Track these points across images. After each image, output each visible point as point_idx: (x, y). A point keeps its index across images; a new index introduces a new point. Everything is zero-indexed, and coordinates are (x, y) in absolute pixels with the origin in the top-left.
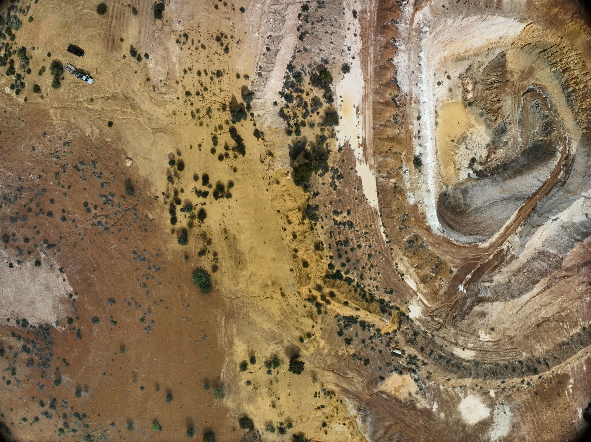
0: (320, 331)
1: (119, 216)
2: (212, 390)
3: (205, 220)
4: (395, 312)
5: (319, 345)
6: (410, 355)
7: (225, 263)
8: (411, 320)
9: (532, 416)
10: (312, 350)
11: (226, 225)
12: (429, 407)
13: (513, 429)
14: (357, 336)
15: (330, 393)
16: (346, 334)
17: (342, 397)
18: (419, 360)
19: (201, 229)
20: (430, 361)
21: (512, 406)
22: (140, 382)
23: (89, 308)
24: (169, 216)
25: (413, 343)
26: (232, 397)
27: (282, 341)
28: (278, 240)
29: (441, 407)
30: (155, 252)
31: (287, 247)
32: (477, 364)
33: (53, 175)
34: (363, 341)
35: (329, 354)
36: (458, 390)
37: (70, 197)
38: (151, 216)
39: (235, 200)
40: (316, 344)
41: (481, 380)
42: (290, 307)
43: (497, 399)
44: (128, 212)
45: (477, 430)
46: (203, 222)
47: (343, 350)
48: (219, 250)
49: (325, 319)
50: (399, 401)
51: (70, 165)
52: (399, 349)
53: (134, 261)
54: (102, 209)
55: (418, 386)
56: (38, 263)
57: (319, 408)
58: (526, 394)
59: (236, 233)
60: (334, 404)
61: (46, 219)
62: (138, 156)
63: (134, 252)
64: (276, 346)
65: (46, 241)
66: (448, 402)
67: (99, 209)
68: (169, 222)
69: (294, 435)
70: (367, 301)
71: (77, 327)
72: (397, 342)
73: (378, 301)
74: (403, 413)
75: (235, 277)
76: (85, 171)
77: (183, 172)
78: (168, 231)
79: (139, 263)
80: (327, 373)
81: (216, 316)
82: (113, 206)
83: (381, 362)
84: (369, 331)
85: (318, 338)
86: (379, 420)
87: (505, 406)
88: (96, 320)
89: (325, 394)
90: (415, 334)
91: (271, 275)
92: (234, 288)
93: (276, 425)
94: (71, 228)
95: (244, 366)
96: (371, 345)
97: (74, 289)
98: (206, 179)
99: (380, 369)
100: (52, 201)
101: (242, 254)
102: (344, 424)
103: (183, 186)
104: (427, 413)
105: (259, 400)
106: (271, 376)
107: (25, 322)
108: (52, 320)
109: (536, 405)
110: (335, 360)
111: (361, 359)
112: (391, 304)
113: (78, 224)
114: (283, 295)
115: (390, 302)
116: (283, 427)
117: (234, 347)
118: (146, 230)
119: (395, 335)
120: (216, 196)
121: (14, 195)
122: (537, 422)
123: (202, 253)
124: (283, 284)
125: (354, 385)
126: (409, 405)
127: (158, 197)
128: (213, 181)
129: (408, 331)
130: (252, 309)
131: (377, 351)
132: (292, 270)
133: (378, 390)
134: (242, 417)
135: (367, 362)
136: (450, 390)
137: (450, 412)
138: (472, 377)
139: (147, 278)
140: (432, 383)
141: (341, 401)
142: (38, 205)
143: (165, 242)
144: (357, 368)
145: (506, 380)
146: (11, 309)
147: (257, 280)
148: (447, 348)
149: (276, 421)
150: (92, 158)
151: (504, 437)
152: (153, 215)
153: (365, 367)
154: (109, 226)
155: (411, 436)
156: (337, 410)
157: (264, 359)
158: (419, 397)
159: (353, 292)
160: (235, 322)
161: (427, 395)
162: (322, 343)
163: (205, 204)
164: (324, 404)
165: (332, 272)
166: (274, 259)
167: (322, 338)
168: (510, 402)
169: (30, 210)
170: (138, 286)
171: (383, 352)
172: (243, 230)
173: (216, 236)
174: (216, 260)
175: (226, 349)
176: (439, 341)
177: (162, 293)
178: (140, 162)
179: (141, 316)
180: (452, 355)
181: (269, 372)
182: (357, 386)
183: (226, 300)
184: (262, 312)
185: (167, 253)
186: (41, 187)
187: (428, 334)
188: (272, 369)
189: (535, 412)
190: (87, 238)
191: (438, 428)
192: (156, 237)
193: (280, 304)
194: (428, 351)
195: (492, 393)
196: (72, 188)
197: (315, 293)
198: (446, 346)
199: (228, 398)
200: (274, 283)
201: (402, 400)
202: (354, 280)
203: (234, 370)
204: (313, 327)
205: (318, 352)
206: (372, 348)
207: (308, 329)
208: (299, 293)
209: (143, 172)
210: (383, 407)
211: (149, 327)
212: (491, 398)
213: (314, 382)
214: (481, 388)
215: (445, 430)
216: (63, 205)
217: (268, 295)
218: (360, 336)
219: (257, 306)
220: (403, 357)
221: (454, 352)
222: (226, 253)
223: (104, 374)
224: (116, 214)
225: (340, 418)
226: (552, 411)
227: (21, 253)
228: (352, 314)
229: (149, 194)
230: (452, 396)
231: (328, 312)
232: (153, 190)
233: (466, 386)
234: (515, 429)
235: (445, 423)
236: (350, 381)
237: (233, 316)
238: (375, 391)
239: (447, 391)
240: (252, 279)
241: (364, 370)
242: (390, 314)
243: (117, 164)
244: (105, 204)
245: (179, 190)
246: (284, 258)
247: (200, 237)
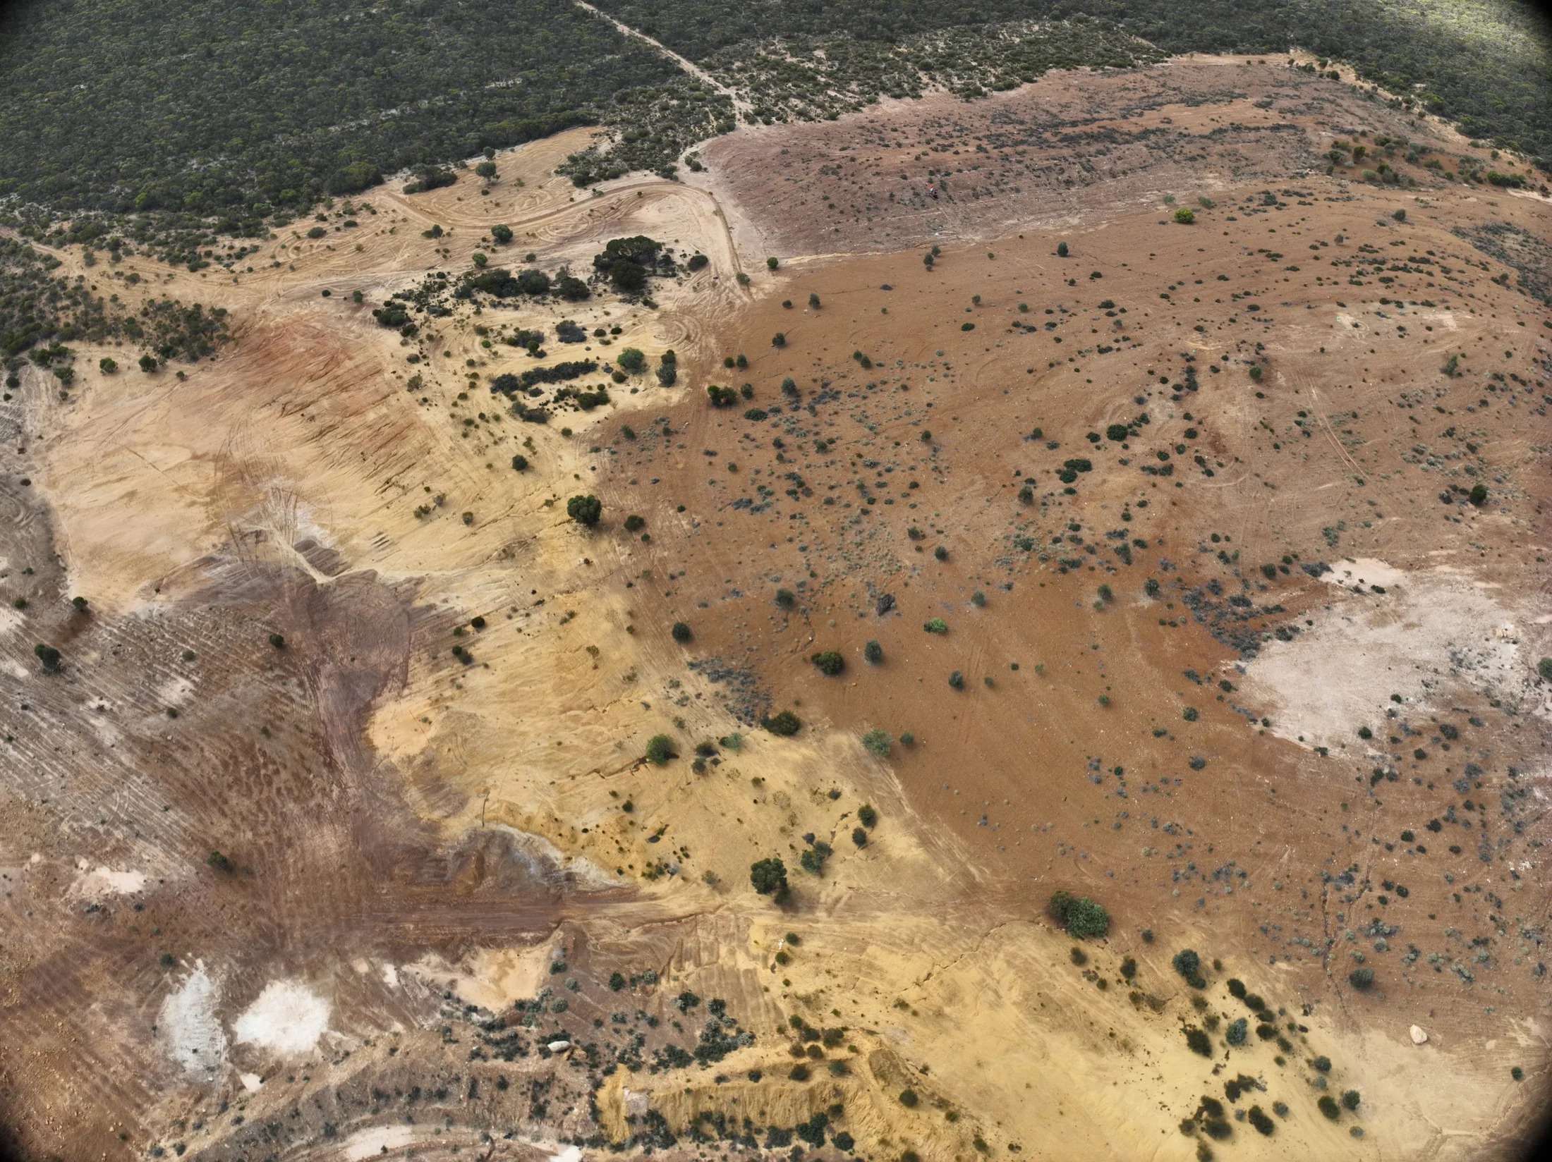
0: (764, 983)
1: (1331, 920)
2: (893, 737)
3: (1184, 1039)
4: (621, 1132)
5: (747, 952)
6: (525, 1054)
7: (1067, 983)
8: (565, 1141)
9: (112, 1078)
10: (755, 934)
11: (1135, 1062)
12: (405, 968)
13: (153, 1021)
14: (677, 1025)
15: (656, 872)
16: (704, 1012)
17: (624, 881)
18: (496, 1057)
19: (1175, 1016)
20: (464, 1069)
21: (181, 1076)
22: (1027, 674)
23: (1220, 727)
24: (1254, 989)
25: (536, 1083)
26: (847, 753)
27: (830, 911)
28: (1007, 1114)
29: (374, 984)
30: (1211, 903)
31: (975, 1113)
32: (331, 1132)
33: (1504, 897)
34: (653, 1022)
35: (712, 949)
36: (351, 1043)
37: (1439, 882)
38: (1282, 965)
39: (1168, 1131)
40: (754, 950)
41: (304, 1097)
42: (867, 990)
43: (232, 1075)
44: (1326, 940)
45: (252, 978)
46: (1184, 1030)
47: (687, 976)
48: (1104, 1000)
49: (773, 1015)
50: (485, 945)
51: (1497, 938)
52: (561, 1051)
53: (1230, 860)
54: (1370, 907)
55: (459, 1001)
56: (1365, 734)
57: (661, 832)
58: (153, 1123)
59: (1103, 1061)
60: (634, 856)
61: (1431, 813)
62: (1416, 1062)
63: (1243, 875)
64: (835, 895)
65: (1392, 777)
66: (365, 1003)
67: (1375, 902)
68: (1243, 979)
69: (676, 757)
70: (707, 1116)
71: (1206, 685)
72: (576, 1064)
73: (680, 1134)
74: (462, 922)
75: (1025, 970)
76: (1466, 951)
77: (1315, 1103)
78: (1228, 961)
79: (1218, 863)
80: (692, 907)
81: (995, 872)
82: (1360, 929)
83: (584, 1004)
84: (656, 1053)
85: (759, 966)
86: (510, 881)
87: (201, 1067)
88: (1191, 716)
89: (667, 866)
90: (539, 1112)
91: (958, 1028)
92: (1009, 948)
93: (725, 754)
94: (1381, 831)
95: (869, 817)
96: (630, 1026)
97: (1273, 739)
98: (1264, 1125)
99: (575, 987)
100: (1455, 850)
101: (1053, 1029)
102: (585, 831)
103: (1289, 1072)
104: (402, 953)
105: (793, 779)
106: (799, 833)
107: (1286, 635)
108: (1254, 669)
109: (113, 1109)
110: (689, 944)
111: (633, 981)
112: (640, 1149)
113: (1377, 848)
114: (902, 1005)
115: (648, 1151)
116: (709, 759)
117: (914, 840)
118: (1265, 931)
119: (592, 1077)
120: (1210, 1105)
121: (1517, 810)
122: (90, 1067)
123: (1129, 969)
124: (920, 1029)
125: (612, 919)
126: (458, 947)
127: (1306, 1013)
128: (1246, 1132)
129: (564, 1107)
130: (940, 932)
131: (608, 1020)
132: (925, 1070)
133: (551, 940)
134: (800, 732)
135: (617, 983)
136: (372, 1033)
137: (345, 982)
138: (333, 1090)
139: (1179, 847)
140: (428, 1024)
141: (620, 872)
142: (1467, 824)
143: (1212, 936)
144: (629, 957)
145: (233, 1130)
146: (1324, 638)
147: (977, 998)
148: (433, 1128)
149: (729, 759)
150: (1479, 985)
151: (171, 992)
152: (1279, 970)
153: (613, 969)
154: (1329, 887)
155: (418, 885)
156: (621, 849)
157: (839, 854)
158: (443, 978)
159: (753, 1115)
160: (951, 885)
161: (426, 992)
162: (743, 963)
163: (1216, 1072)
164: (655, 845)
165: (832, 1130)
166: (979, 1065)
167: (750, 973)
168: (190, 1084)
169: (1469, 806)
170: (1180, 822)
171: (592, 1027)
172: (1093, 1079)
173: (1135, 1024)
174: (1091, 977)
175: (925, 827)
176: (466, 1133)
177: (1130, 841)
178: (1402, 1054)
179: (1126, 775)
180: (410, 1120)
181: (810, 838)
182: (605, 922)
183: (1004, 916)
184: (917, 941)
185: (1190, 921)
186: (1495, 859)
187: (502, 1135)
188: (810, 848)
189: (107, 1089)
190: (1340, 836)
191: (359, 934)
192: (1236, 934)
193: (892, 984)
194: (485, 1088)
195: (252, 1082)
196: (1452, 900)
197: (840, 1053)
198: (438, 1132)
199: (851, 747)
200: (939, 1014)
201: (482, 950)
202: (768, 1146)
203: (881, 800)
204: (787, 983)
205: (738, 938)
206: (623, 1021)
207: (791, 971)
208: (872, 1033)
209: (1377, 1039)
210: (519, 911)
211: (1097, 769)
212: (251, 1068)
213: (709, 873)
214: (291, 1079)
215: (338, 938)
216: (1432, 860)
217: (932, 984)
218: (668, 1028)
219: (933, 946)
220: (538, 1042)
221: (406, 1129)
222: (1084, 1004)
223: (1095, 648)
224: (1341, 918)
225: (602, 837)
226: (58, 1111)
227: (1404, 727)
228: (722, 1063)
229: (1326, 1006)
230: (358, 1021)
231: (777, 1036)
232: (1327, 1019)
233: (336, 1063)
234: (147, 1024)
235: (346, 953)
236: (628, 922)
237: (964, 894)
238: (558, 934)
239: (379, 1026)
240: (990, 993)
241: (611, 963)
242: (631, 1120)
243: (1432, 1014)
244: (1376, 921)
245: (1286, 1057)
246: (961, 1084)
247: (1160, 997)
